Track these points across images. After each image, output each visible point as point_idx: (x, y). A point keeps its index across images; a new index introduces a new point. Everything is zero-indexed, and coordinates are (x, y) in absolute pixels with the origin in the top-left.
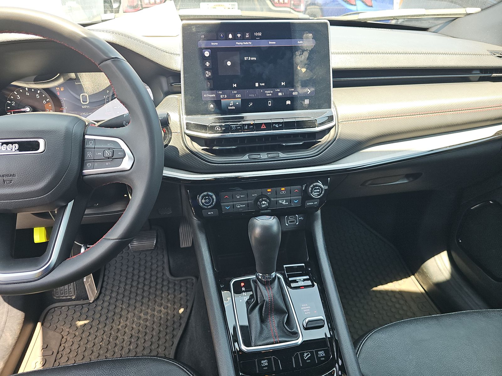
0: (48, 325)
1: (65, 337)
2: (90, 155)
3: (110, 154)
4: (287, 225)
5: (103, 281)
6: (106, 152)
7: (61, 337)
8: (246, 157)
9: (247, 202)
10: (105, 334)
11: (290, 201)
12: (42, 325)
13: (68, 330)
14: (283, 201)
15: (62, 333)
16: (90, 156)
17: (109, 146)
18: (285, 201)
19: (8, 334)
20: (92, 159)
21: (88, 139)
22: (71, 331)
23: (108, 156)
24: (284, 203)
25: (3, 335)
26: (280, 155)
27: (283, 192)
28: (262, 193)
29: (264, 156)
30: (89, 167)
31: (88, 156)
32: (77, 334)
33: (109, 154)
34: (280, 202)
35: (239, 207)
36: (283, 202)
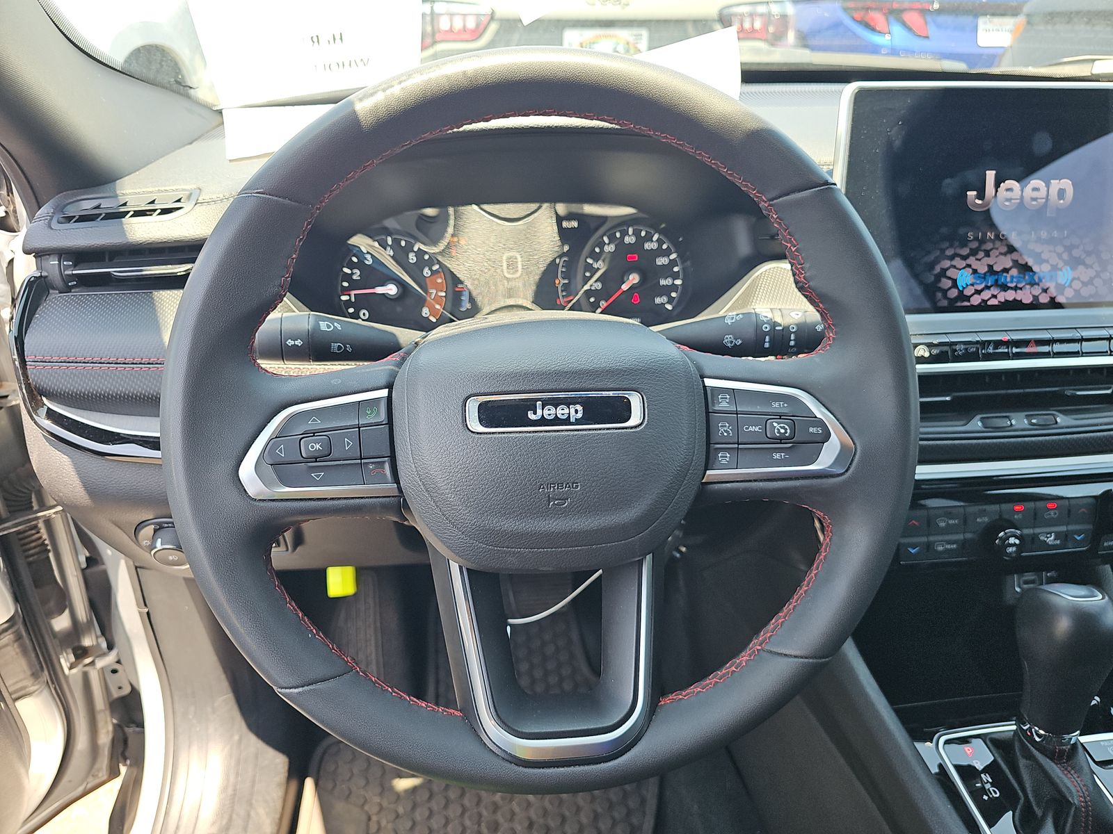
0: (330, 785)
1: (374, 818)
2: (726, 431)
3: (786, 432)
4: (1018, 589)
5: (437, 682)
6: (775, 424)
7: (364, 817)
8: (976, 424)
9: (960, 537)
10: (467, 815)
11: (1066, 536)
12: (317, 784)
13: (377, 799)
14: (1049, 535)
15: (366, 808)
16: (725, 434)
17: (776, 406)
18: (1052, 538)
19: (261, 811)
20: (731, 441)
21: (713, 388)
22: (385, 804)
23: (782, 437)
24: (1051, 540)
25: (252, 813)
26: (1058, 420)
27: (1052, 512)
28: (1000, 516)
29: (1019, 421)
30: (724, 462)
31: (722, 433)
32: (401, 810)
33: (782, 431)
34: (1042, 538)
35: (940, 548)
36: (1048, 538)
